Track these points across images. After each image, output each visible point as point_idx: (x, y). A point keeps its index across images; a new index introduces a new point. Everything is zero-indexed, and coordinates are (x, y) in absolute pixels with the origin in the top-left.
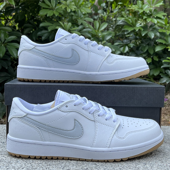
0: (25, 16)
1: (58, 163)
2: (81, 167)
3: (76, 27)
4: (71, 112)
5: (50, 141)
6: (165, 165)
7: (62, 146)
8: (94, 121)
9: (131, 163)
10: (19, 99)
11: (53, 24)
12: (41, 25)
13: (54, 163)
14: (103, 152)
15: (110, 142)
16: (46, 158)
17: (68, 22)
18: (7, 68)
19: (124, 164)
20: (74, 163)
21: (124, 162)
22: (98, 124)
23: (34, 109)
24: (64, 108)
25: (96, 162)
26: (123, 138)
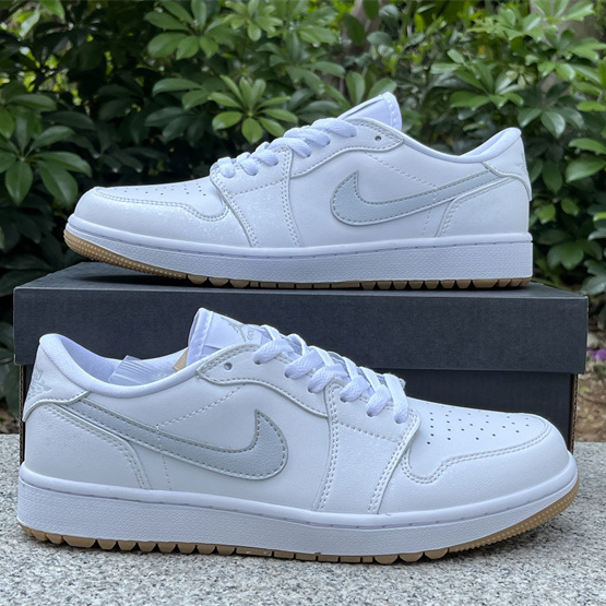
0: (104, 58)
1: (196, 565)
2: (275, 581)
3: (283, 94)
4: (244, 384)
5: (171, 489)
6: (580, 575)
7: (211, 507)
8: (327, 418)
9: (457, 567)
10: (63, 342)
11: (200, 84)
12: (159, 87)
13: (181, 566)
14: (358, 527)
15: (382, 492)
16: (157, 549)
17: (256, 75)
18: (37, 241)
19: (433, 571)
20: (252, 568)
21: (431, 566)
22: (339, 428)
23: (114, 374)
24: (219, 373)
25: (332, 563)
26: (430, 479)
